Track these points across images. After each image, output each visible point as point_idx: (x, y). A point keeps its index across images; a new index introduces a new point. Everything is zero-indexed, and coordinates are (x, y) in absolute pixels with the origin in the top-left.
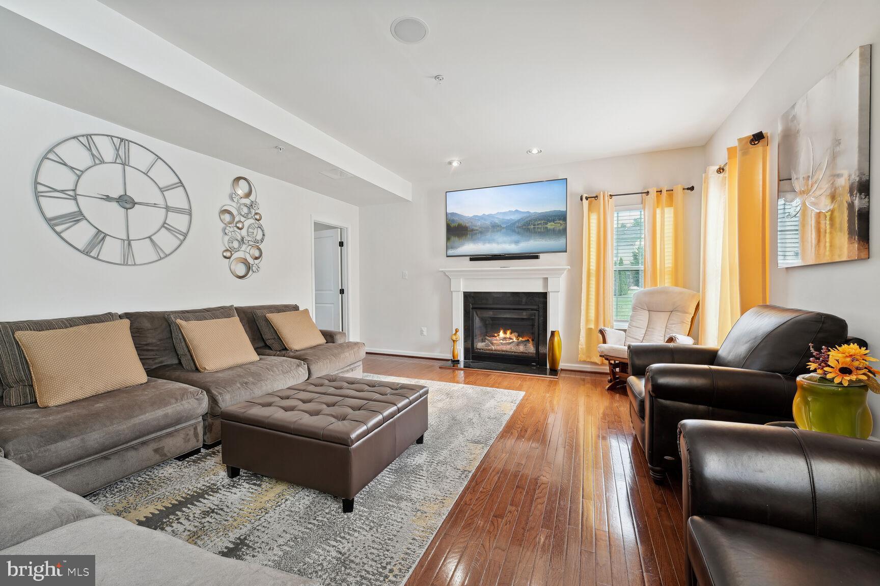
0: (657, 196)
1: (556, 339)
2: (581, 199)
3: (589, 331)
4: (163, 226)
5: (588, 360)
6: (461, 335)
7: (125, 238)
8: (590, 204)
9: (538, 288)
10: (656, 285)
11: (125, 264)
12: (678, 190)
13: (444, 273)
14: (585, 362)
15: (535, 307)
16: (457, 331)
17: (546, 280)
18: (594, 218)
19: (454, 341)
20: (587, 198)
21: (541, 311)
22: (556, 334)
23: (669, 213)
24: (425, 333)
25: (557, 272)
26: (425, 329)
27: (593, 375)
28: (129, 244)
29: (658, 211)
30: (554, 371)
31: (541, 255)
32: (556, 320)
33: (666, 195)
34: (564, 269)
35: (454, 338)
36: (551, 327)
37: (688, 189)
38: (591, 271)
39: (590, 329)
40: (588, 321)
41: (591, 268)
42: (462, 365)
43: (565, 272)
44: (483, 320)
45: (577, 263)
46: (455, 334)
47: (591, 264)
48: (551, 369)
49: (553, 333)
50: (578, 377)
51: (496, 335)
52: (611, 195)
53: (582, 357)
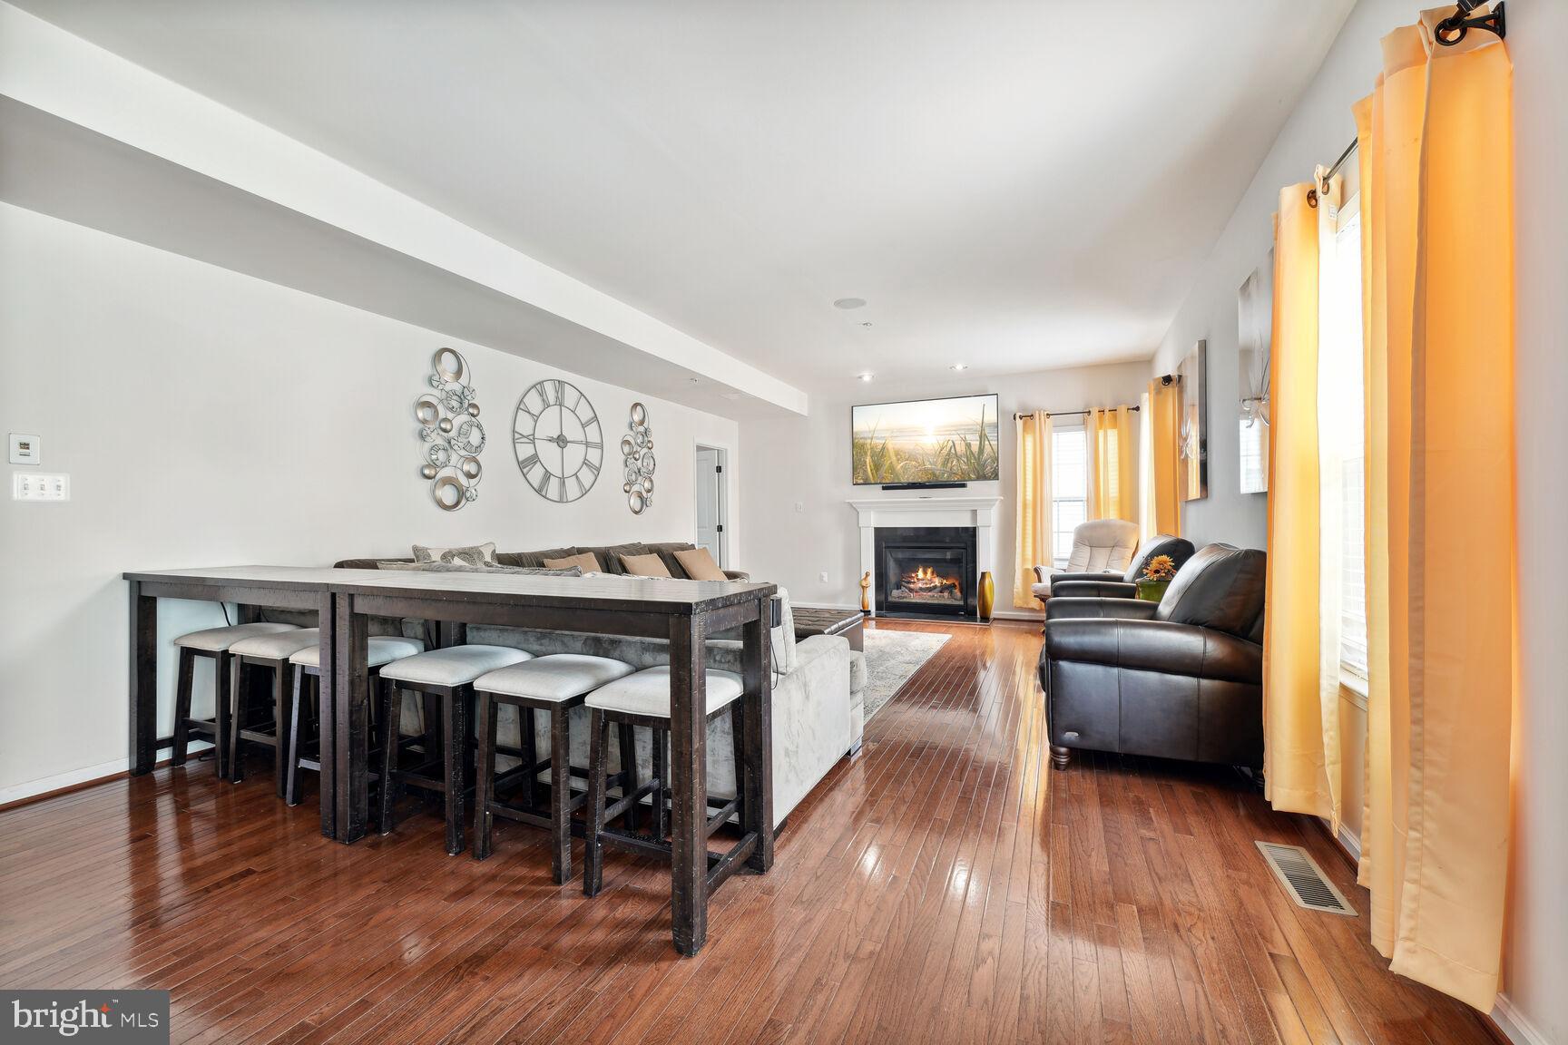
0: (1100, 418)
1: (987, 581)
2: (1015, 419)
3: (1026, 571)
4: (584, 463)
5: (1025, 606)
6: (872, 580)
7: (561, 476)
8: (1025, 424)
9: (965, 522)
10: (1100, 518)
11: (561, 501)
12: (1122, 409)
13: (851, 505)
14: (1021, 609)
15: (962, 545)
16: (867, 575)
17: (974, 512)
18: (1029, 439)
19: (863, 587)
20: (1021, 418)
21: (969, 550)
22: (987, 576)
23: (1113, 436)
24: (826, 579)
25: (989, 503)
26: (825, 575)
27: (1031, 624)
28: (564, 482)
29: (1101, 433)
30: (985, 618)
31: (969, 483)
32: (988, 559)
33: (1110, 414)
34: (997, 500)
35: (864, 584)
36: (981, 569)
37: (1133, 409)
38: (1028, 502)
39: (1027, 570)
40: (1024, 560)
41: (1028, 497)
42: (873, 615)
43: (998, 502)
44: (898, 562)
45: (1010, 492)
46: (865, 579)
47: (1028, 493)
48: (981, 618)
49: (983, 574)
50: (1013, 626)
51: (913, 575)
52: (1048, 414)
53: (1017, 602)
